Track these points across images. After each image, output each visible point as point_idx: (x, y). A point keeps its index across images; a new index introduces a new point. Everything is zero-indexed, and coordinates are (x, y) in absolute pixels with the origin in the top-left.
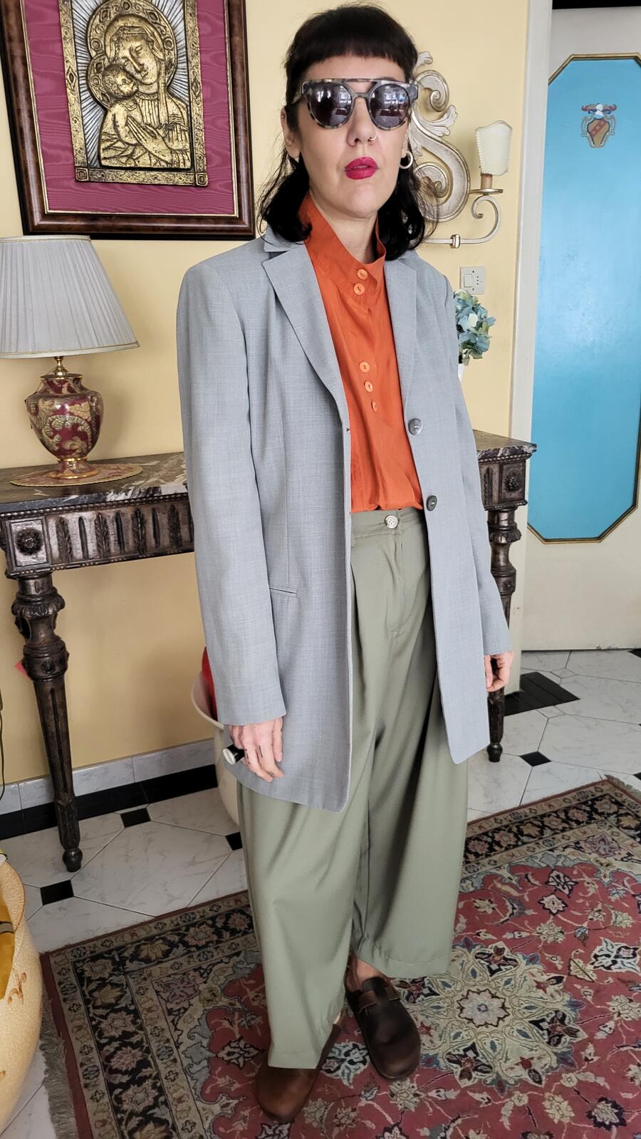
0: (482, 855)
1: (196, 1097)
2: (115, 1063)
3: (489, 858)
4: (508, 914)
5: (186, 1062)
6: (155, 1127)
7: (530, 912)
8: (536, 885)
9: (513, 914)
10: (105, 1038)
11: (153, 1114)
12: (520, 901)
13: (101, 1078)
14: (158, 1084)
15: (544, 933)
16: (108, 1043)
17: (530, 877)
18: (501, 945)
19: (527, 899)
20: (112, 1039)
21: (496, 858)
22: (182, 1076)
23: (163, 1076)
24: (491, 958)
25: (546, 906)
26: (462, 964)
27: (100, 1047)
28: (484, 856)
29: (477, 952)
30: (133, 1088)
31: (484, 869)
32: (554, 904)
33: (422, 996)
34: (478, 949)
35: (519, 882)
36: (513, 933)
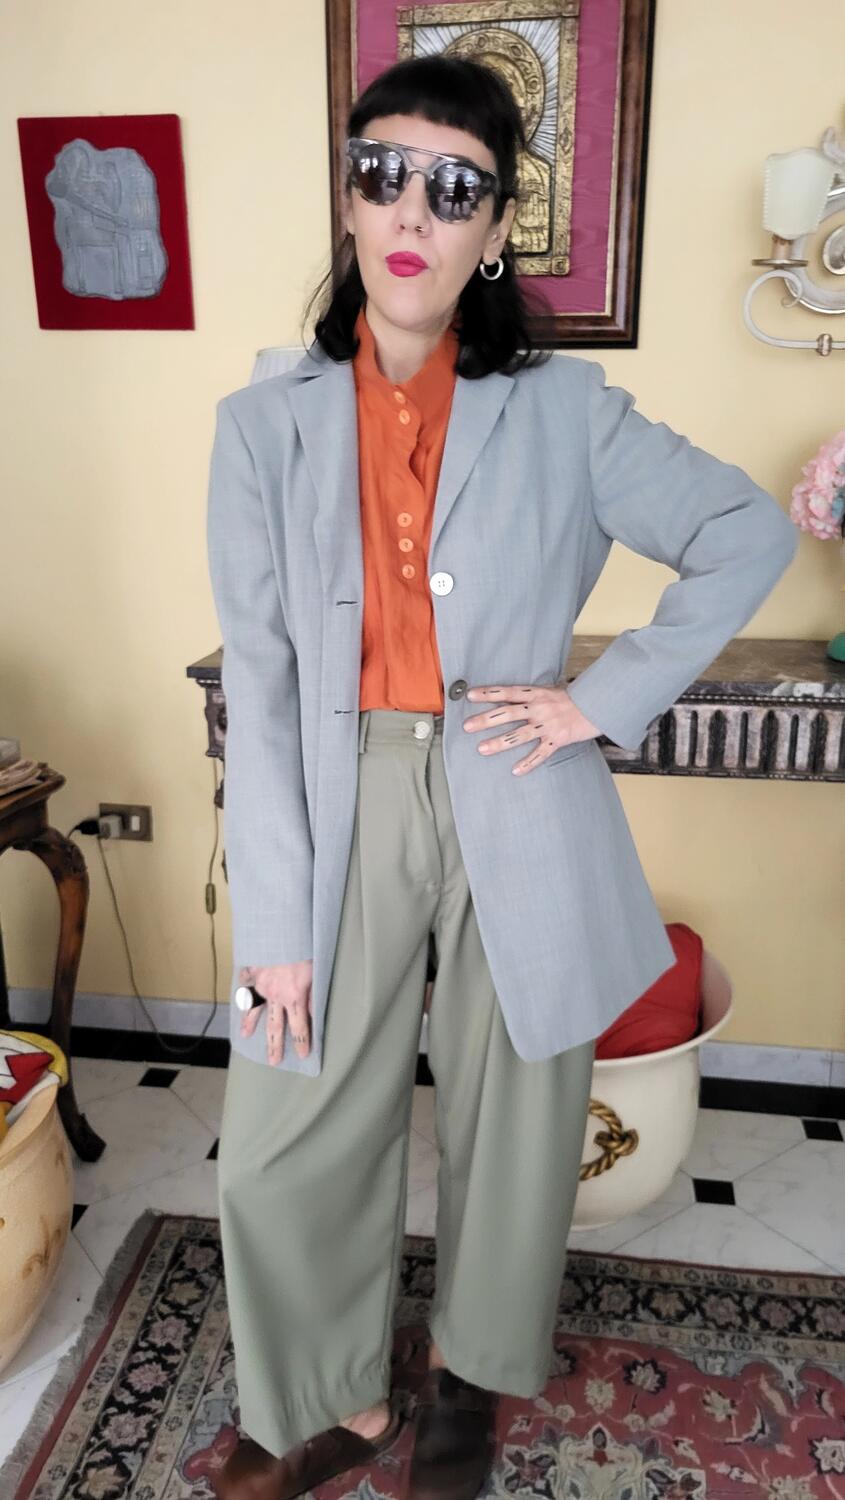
0: (774, 1329)
1: (178, 1463)
2: (133, 1378)
3: (781, 1339)
4: (745, 1436)
5: (200, 1415)
6: (115, 1474)
7: (783, 1449)
8: (826, 1413)
9: (753, 1439)
10: (147, 1341)
11: (124, 1457)
12: (779, 1427)
13: (110, 1385)
14: (154, 1426)
15: (782, 1492)
16: (145, 1350)
17: (825, 1397)
18: (699, 1475)
19: (794, 1426)
20: (152, 1347)
21: (791, 1342)
22: (183, 1430)
23: (165, 1419)
24: (669, 1487)
25: (818, 1454)
26: (619, 1474)
27: (136, 1348)
28: (774, 1333)
29: (654, 1467)
30: (129, 1414)
31: (761, 1351)
32: (834, 1455)
33: (529, 1489)
34: (659, 1464)
35: (801, 1395)
36: (732, 1467)
